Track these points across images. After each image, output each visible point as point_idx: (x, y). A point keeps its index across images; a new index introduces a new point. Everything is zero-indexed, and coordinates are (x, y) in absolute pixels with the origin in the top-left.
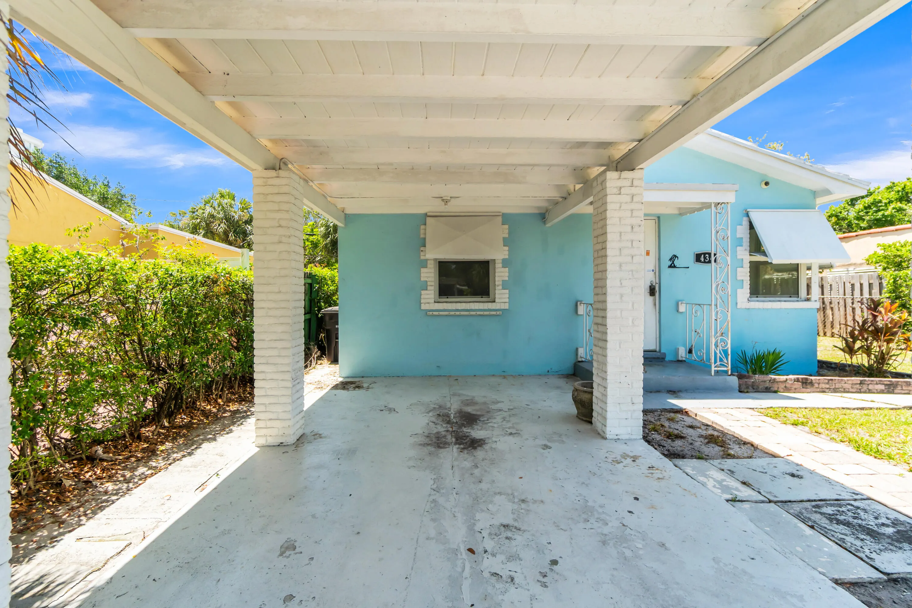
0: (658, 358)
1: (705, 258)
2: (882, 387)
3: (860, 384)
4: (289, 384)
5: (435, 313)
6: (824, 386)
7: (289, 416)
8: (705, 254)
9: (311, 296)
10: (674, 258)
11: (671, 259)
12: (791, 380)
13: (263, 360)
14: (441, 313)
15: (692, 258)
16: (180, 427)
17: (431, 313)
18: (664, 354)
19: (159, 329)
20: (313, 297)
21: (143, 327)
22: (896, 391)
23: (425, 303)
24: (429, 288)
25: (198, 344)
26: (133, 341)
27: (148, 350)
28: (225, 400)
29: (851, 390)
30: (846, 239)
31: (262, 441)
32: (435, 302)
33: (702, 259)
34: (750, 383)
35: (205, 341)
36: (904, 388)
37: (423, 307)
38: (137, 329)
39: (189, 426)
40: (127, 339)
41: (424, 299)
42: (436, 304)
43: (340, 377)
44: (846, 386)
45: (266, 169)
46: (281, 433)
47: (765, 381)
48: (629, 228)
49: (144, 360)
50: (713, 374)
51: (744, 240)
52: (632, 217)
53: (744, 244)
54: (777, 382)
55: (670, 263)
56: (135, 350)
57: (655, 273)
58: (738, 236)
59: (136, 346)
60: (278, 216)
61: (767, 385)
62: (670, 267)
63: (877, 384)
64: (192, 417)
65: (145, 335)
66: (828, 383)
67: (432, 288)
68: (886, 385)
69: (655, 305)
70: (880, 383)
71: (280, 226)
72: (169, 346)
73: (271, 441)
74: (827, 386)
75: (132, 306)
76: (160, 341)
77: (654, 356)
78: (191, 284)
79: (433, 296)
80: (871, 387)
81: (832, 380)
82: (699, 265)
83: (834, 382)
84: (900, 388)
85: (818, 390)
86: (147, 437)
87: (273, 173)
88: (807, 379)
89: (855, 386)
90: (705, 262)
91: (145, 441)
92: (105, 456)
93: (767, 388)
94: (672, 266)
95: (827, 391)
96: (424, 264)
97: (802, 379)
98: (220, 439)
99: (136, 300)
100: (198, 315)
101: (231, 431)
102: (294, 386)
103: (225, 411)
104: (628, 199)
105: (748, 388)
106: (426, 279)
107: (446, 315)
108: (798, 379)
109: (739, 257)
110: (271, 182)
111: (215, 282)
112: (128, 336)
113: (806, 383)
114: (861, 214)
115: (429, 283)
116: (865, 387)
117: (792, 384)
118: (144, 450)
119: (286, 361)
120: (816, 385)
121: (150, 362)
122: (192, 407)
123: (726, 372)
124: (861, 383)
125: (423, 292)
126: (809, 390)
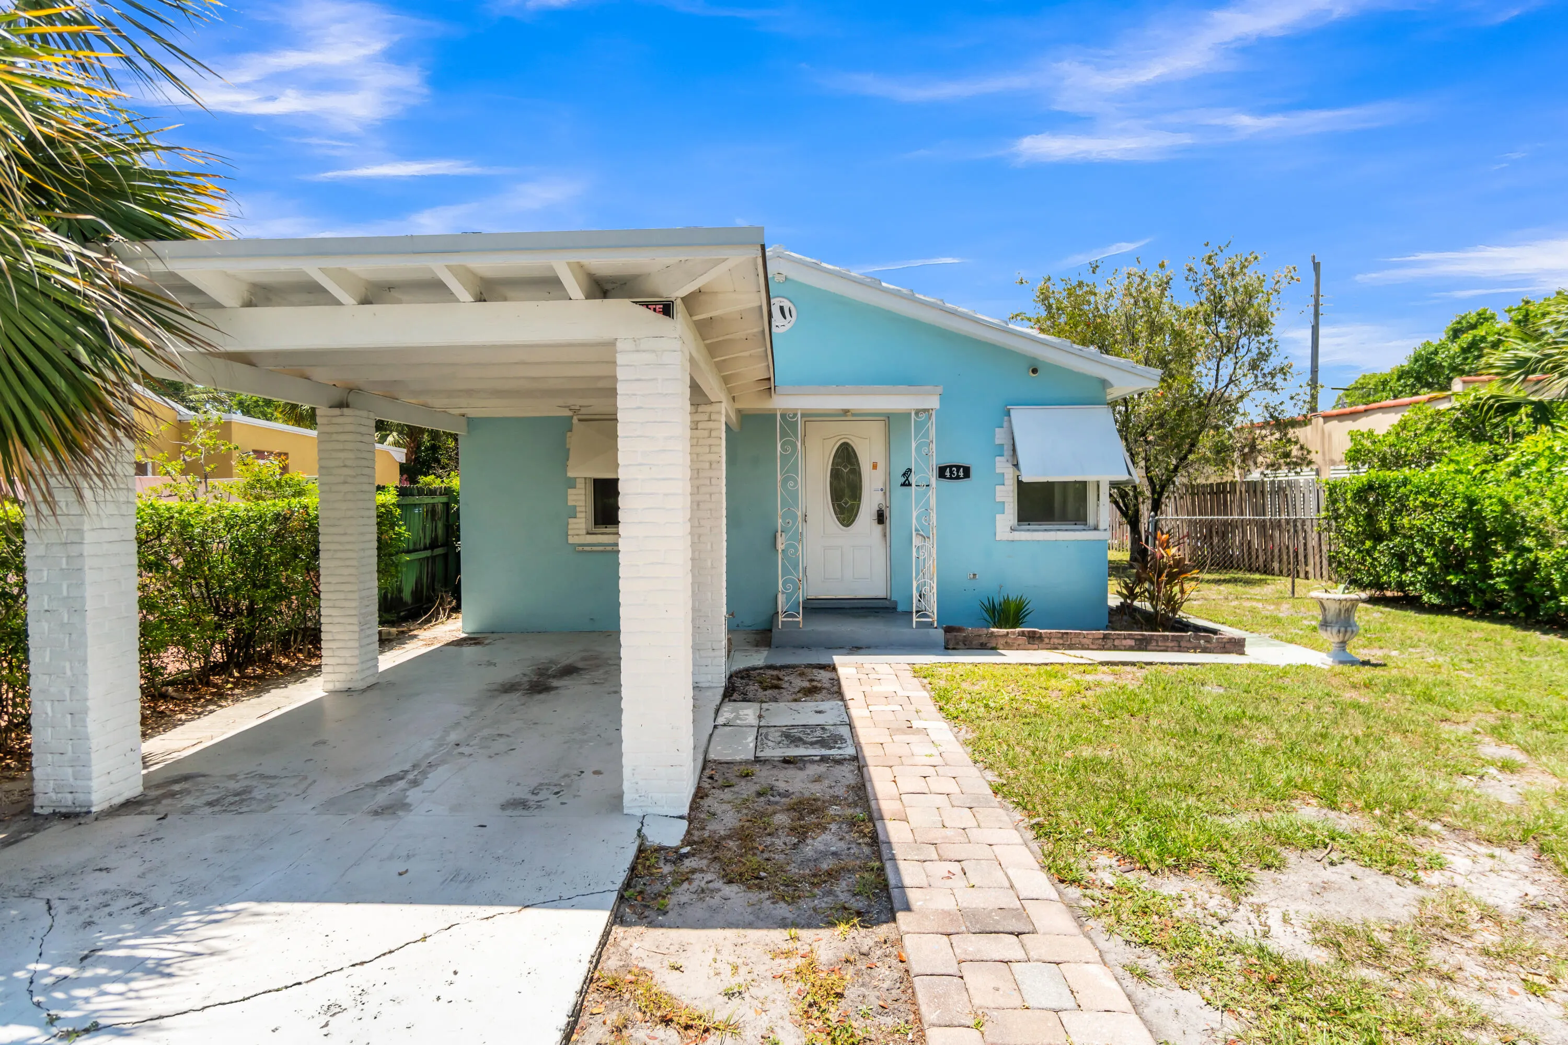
0: (887, 608)
1: (951, 472)
2: (1132, 643)
3: (1103, 638)
4: (356, 628)
5: (586, 548)
6: (1056, 641)
7: (356, 661)
8: (951, 467)
9: (447, 520)
10: (907, 473)
11: (904, 474)
12: (1014, 633)
13: (330, 604)
14: (595, 548)
15: (935, 473)
16: (251, 678)
17: (581, 548)
18: (896, 602)
19: (228, 571)
20: (451, 522)
21: (209, 569)
22: (1149, 648)
23: (573, 536)
24: (578, 515)
25: (268, 587)
26: (200, 584)
27: (215, 594)
28: (306, 654)
29: (1091, 646)
30: (1354, 416)
31: (330, 687)
32: (588, 533)
33: (948, 474)
34: (961, 638)
35: (275, 584)
36: (1160, 644)
37: (571, 540)
38: (203, 571)
39: (260, 678)
40: (194, 582)
41: (572, 529)
42: (588, 536)
43: (463, 632)
44: (1085, 641)
45: (330, 407)
46: (349, 678)
47: (980, 636)
48: (707, 465)
49: (212, 605)
50: (914, 626)
51: (1005, 447)
52: (710, 452)
53: (1005, 453)
54: (996, 636)
55: (903, 480)
56: (202, 593)
57: (885, 493)
58: (998, 442)
59: (204, 590)
60: (342, 455)
61: (984, 640)
62: (903, 485)
63: (1125, 639)
64: (264, 670)
65: (213, 577)
66: (1062, 638)
67: (583, 515)
68: (1136, 640)
69: (885, 536)
70: (1130, 637)
71: (345, 466)
72: (237, 589)
73: (339, 686)
74: (1061, 642)
75: (198, 548)
76: (228, 583)
77: (881, 606)
78: (259, 523)
79: (583, 526)
80: (1117, 643)
81: (1067, 633)
82: (946, 483)
83: (1070, 637)
84: (1154, 644)
85: (1049, 646)
86: (217, 684)
87: (337, 411)
88: (1034, 632)
89: (1097, 642)
90: (951, 478)
91: (213, 687)
92: (174, 694)
93: (982, 644)
94: (906, 484)
95: (1061, 647)
96: (571, 483)
97: (1029, 632)
98: (290, 686)
99: (203, 544)
100: (269, 556)
101: (305, 681)
102: (362, 630)
103: (306, 665)
104: (706, 433)
105: (957, 644)
106: (574, 503)
107: (602, 551)
108: (1023, 632)
109: (998, 471)
110: (335, 420)
111: (286, 519)
112: (195, 579)
113: (1033, 637)
114: (1458, 361)
115: (578, 509)
116: (1110, 643)
117: (1015, 639)
118: (213, 694)
119: (354, 604)
120: (1047, 640)
121: (218, 606)
122: (265, 659)
123: (931, 624)
124: (1105, 637)
125: (571, 520)
126: (1036, 646)
